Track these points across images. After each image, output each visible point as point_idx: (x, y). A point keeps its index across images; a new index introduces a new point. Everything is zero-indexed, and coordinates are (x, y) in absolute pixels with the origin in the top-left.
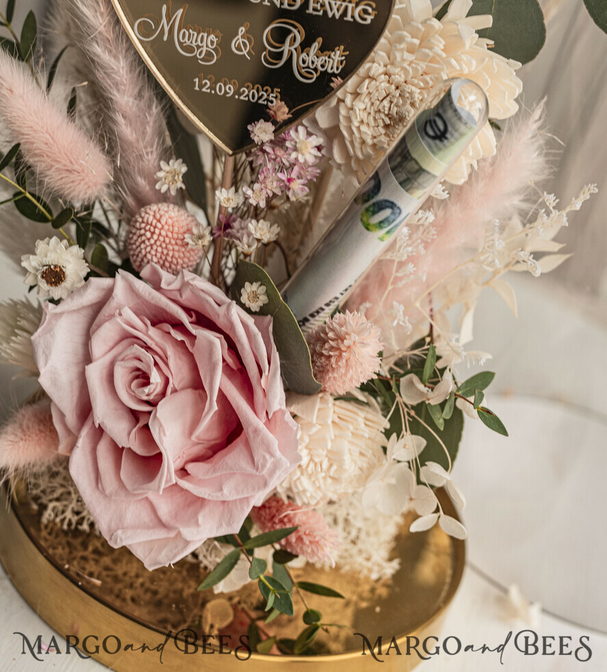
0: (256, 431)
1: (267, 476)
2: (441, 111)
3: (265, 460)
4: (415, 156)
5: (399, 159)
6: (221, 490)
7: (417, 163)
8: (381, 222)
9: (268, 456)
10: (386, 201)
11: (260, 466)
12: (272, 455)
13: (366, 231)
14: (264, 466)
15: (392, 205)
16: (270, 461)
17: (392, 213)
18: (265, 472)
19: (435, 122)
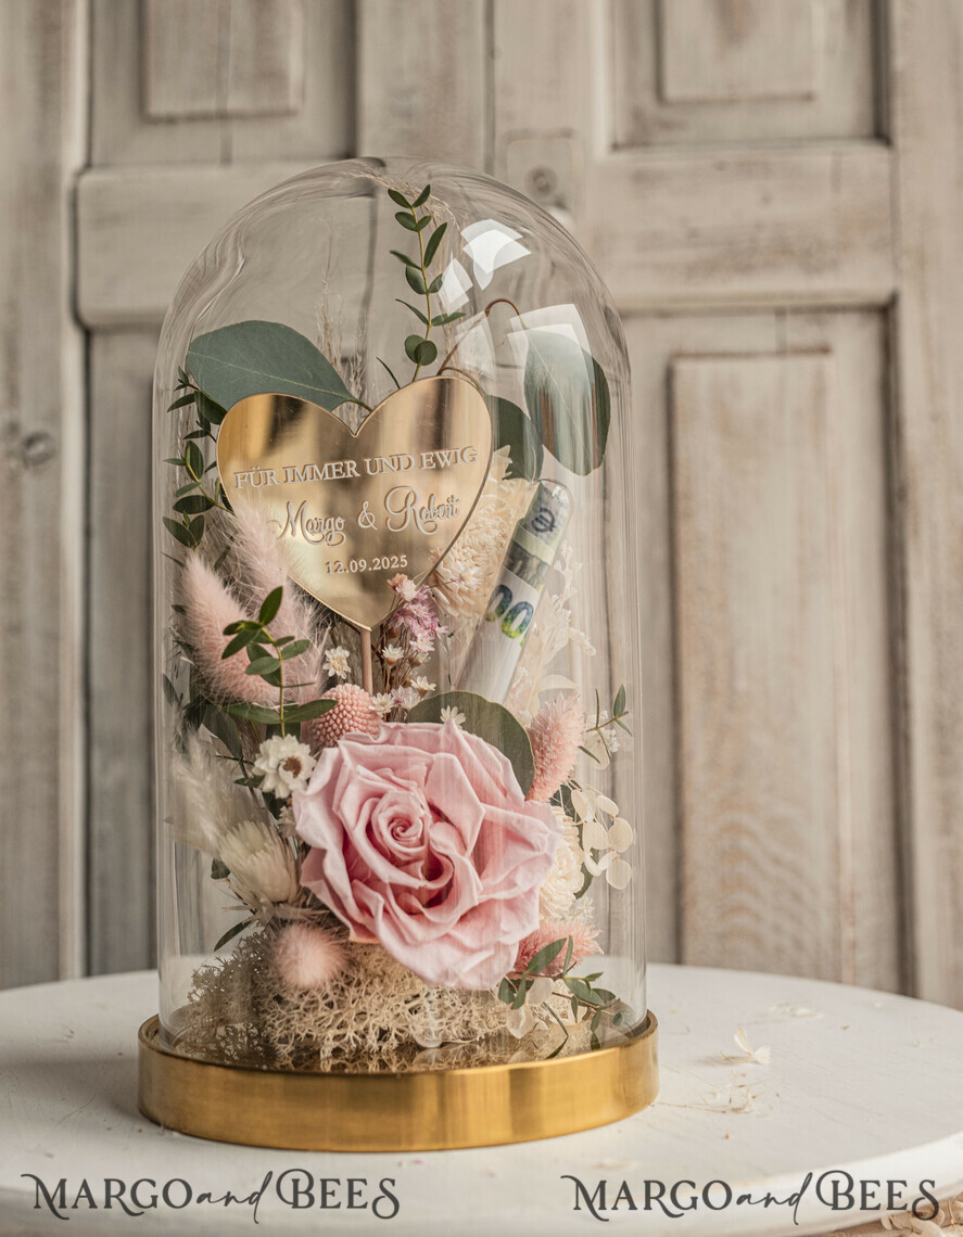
0: (519, 821)
1: (549, 853)
2: (543, 506)
3: (542, 839)
4: (533, 553)
5: (520, 563)
6: (515, 885)
7: (538, 558)
8: (521, 625)
9: (542, 835)
10: (521, 603)
11: (540, 845)
12: (545, 833)
13: (510, 640)
14: (543, 844)
15: (526, 605)
16: (546, 837)
17: (528, 614)
18: (545, 850)
19: (541, 517)
